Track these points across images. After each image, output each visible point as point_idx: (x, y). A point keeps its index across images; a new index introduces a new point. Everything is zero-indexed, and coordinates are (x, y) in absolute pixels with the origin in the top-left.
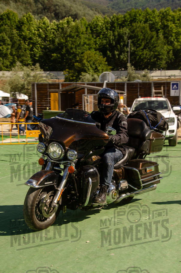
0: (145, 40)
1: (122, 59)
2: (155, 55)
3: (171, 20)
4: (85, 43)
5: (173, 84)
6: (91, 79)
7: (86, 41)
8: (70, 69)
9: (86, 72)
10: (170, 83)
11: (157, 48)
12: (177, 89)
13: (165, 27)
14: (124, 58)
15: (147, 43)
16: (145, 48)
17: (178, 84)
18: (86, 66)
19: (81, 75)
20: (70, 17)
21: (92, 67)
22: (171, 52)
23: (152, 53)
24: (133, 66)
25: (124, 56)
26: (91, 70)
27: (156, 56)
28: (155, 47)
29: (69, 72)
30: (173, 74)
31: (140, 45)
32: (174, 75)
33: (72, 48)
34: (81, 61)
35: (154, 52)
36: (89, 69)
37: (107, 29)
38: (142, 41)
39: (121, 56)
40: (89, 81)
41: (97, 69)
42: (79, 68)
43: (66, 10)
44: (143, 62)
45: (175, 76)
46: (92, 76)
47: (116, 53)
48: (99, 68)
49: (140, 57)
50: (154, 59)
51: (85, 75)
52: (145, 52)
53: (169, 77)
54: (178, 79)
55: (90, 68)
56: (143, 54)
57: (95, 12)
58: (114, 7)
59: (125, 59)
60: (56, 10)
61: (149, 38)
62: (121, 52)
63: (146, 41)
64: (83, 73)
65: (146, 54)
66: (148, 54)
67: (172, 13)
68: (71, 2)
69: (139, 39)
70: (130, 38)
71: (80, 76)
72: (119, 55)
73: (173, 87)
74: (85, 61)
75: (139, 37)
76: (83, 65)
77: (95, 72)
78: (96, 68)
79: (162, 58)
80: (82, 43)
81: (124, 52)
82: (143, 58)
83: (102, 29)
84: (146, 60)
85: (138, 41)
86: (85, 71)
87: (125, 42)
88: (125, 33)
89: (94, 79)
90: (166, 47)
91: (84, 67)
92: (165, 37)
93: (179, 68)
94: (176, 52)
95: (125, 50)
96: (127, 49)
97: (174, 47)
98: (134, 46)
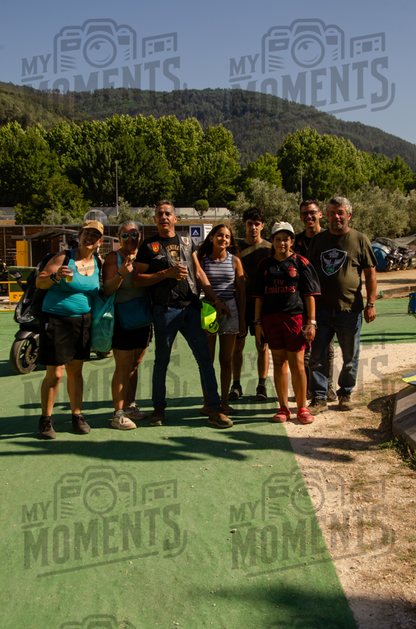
0: (141, 163)
1: (106, 190)
2: (155, 184)
3: (177, 133)
4: (44, 164)
5: (193, 229)
6: (60, 220)
7: (46, 161)
8: (24, 203)
9: (53, 209)
10: (188, 227)
11: (158, 175)
12: (199, 236)
13: (168, 142)
14: (107, 188)
15: (144, 166)
16: (140, 173)
17: (199, 228)
18: (51, 200)
19: (44, 212)
20: (17, 123)
21: (60, 201)
22: (178, 179)
23: (151, 181)
24: (127, 202)
25: (108, 184)
26: (60, 206)
27: (157, 186)
28: (156, 172)
29: (22, 208)
30: (184, 214)
31: (134, 170)
32: (186, 215)
33: (23, 172)
34: (43, 192)
35: (154, 180)
36: (56, 205)
37: (76, 142)
38: (136, 163)
39: (104, 185)
40: (57, 224)
42: (39, 201)
43: (7, 109)
44: (138, 195)
45: (186, 216)
46: (62, 215)
47: (95, 180)
48: (72, 203)
49: (133, 187)
50: (154, 190)
52: (142, 179)
54: (191, 220)
55: (57, 202)
56: (138, 183)
57: (55, 115)
58: (84, 107)
59: (110, 189)
61: (147, 159)
62: (103, 178)
63: (143, 163)
64: (47, 211)
65: (143, 183)
66: (145, 184)
67: (178, 123)
69: (131, 161)
70: (115, 157)
71: (43, 215)
72: (99, 184)
73: (192, 233)
74: (49, 193)
75: (131, 157)
76: (47, 198)
77: (67, 209)
78: (68, 203)
79: (167, 190)
80: (39, 164)
81: (107, 178)
82: (138, 189)
83: (68, 143)
84: (142, 193)
85: (129, 163)
86: (50, 207)
87: (107, 163)
88: (108, 151)
89: (65, 221)
90: (171, 173)
91: (48, 201)
92: (168, 157)
93: (193, 205)
94: (186, 181)
95: (109, 176)
96: (112, 174)
97: (182, 173)
98: (123, 170)
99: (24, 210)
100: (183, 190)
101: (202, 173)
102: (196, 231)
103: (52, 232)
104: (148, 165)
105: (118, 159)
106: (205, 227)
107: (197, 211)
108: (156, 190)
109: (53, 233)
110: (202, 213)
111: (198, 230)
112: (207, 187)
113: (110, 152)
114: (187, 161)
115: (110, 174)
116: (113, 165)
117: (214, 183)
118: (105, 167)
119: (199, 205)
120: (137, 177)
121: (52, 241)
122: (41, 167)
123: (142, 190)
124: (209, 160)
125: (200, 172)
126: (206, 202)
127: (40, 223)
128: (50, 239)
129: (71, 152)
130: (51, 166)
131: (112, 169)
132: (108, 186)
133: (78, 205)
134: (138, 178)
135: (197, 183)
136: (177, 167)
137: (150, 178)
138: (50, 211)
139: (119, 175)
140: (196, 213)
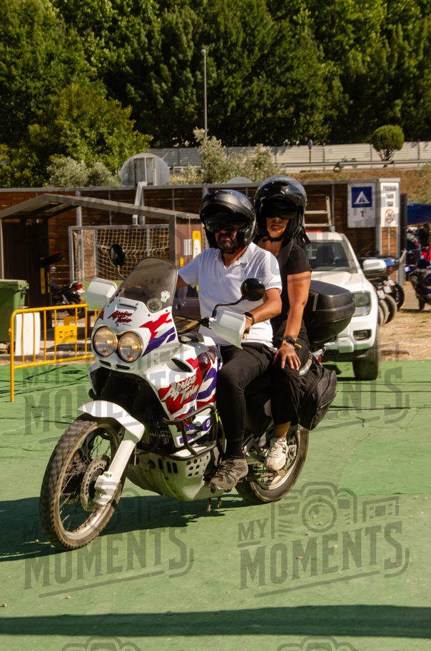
0: (257, 49)
1: (181, 110)
5: (355, 191)
9: (67, 155)
10: (344, 186)
11: (294, 74)
12: (370, 205)
14: (185, 104)
15: (264, 57)
16: (255, 73)
17: (370, 188)
18: (66, 135)
19: (51, 163)
21: (84, 136)
22: (336, 83)
23: (280, 89)
25: (186, 97)
27: (293, 100)
28: (290, 69)
29: (8, 152)
30: (349, 158)
31: (240, 66)
32: (354, 160)
33: (10, 78)
34: (48, 119)
35: (284, 84)
36: (75, 145)
40: (78, 184)
41: (104, 143)
45: (354, 162)
46: (89, 165)
48: (110, 140)
49: (239, 105)
50: (287, 107)
51: (63, 165)
52: (258, 85)
53: (338, 165)
54: (364, 171)
55: (79, 140)
56: (250, 93)
59: (191, 108)
61: (269, 41)
62: (176, 85)
63: (261, 50)
64: (57, 159)
65: (261, 93)
66: (266, 94)
69: (235, 45)
70: (201, 39)
71: (49, 168)
72: (168, 97)
73: (354, 199)
74: (62, 119)
75: (234, 37)
76: (58, 131)
77: (98, 153)
78: (101, 141)
79: (313, 107)
80: (41, 58)
81: (185, 85)
82: (250, 107)
84: (259, 115)
85: (230, 50)
86: (64, 151)
87: (184, 52)
88: (186, 26)
89: (94, 178)
90: (324, 68)
91: (60, 136)
92: (319, 37)
93: (369, 138)
94: (353, 84)
95: (187, 78)
96: (194, 76)
97: (347, 69)
98: (218, 68)
99: (12, 159)
100: (349, 107)
101: (390, 67)
102: (362, 195)
103: (46, 203)
104: (272, 53)
105: (207, 43)
106: (383, 185)
107: (378, 150)
108: (292, 109)
109: (50, 206)
110: (387, 154)
111: (368, 192)
112: (400, 97)
113: (191, 29)
114: (357, 40)
115: (190, 75)
116: (198, 57)
117: (417, 87)
118: (179, 60)
119: (383, 138)
120: (248, 80)
121: (52, 222)
122: (47, 64)
123: (260, 108)
124: (406, 37)
125: (385, 64)
126: (397, 130)
127: (41, 186)
128: (45, 219)
129: (111, 30)
130: (68, 62)
131: (196, 63)
132: (186, 101)
133: (121, 146)
134: (252, 82)
135: (378, 89)
136: (335, 54)
137: (278, 82)
138: (63, 160)
139: (209, 77)
140: (376, 156)
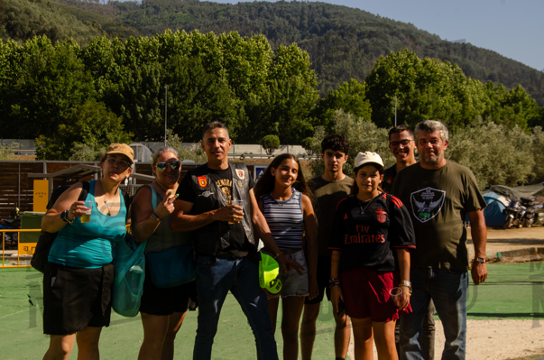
0: (197, 88)
1: (152, 121)
2: (214, 115)
3: (243, 54)
4: (75, 88)
5: (258, 170)
6: (92, 156)
7: (79, 84)
8: (48, 135)
9: (84, 143)
10: (252, 167)
11: (218, 104)
13: (231, 65)
14: (154, 118)
15: (200, 93)
16: (195, 101)
18: (83, 131)
19: (73, 146)
20: (45, 37)
21: (93, 132)
22: (242, 110)
23: (209, 111)
24: (176, 135)
25: (155, 114)
26: (94, 139)
28: (215, 101)
29: (45, 140)
30: (249, 152)
31: (187, 97)
32: (251, 153)
33: (49, 96)
34: (72, 122)
35: (212, 109)
36: (88, 137)
37: (118, 61)
38: (190, 89)
39: (149, 115)
40: (88, 160)
41: (106, 138)
42: (67, 133)
43: (32, 20)
44: (192, 128)
45: (251, 155)
46: (96, 150)
47: (139, 108)
48: (109, 135)
49: (186, 118)
51: (81, 148)
52: (197, 108)
53: (242, 156)
54: (257, 160)
55: (90, 135)
56: (192, 113)
57: (93, 29)
58: (129, 20)
59: (157, 120)
60: (11, 18)
61: (204, 84)
62: (149, 107)
63: (199, 89)
64: (77, 145)
65: (198, 114)
66: (201, 114)
67: (242, 41)
68: (43, 7)
69: (184, 85)
70: (165, 81)
71: (72, 150)
72: (144, 113)
74: (81, 123)
75: (184, 81)
76: (79, 129)
77: (102, 143)
78: (104, 135)
80: (69, 88)
81: (154, 106)
82: (192, 121)
83: (108, 63)
84: (197, 125)
85: (181, 88)
86: (81, 140)
87: (155, 88)
88: (156, 73)
90: (234, 102)
91: (79, 132)
92: (230, 83)
93: (260, 142)
94: (252, 111)
95: (156, 104)
96: (160, 102)
97: (248, 102)
98: (174, 97)
99: (47, 144)
100: (248, 124)
101: (271, 102)
102: (262, 172)
103: (80, 169)
104: (204, 90)
105: (168, 84)
107: (265, 148)
109: (82, 171)
110: (270, 151)
112: (277, 120)
113: (159, 75)
114: (253, 87)
115: (157, 101)
116: (162, 91)
117: (286, 114)
118: (151, 93)
119: (268, 142)
122: (72, 91)
123: (197, 121)
124: (279, 87)
125: (269, 101)
126: (276, 138)
127: (67, 159)
128: (78, 178)
129: (111, 74)
130: (84, 90)
131: (161, 95)
132: (155, 116)
133: (116, 139)
134: (193, 106)
135: (264, 115)
136: (242, 95)
137: (207, 107)
138: (81, 145)
139: (168, 102)
140: (264, 152)
